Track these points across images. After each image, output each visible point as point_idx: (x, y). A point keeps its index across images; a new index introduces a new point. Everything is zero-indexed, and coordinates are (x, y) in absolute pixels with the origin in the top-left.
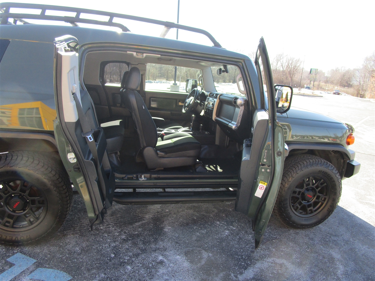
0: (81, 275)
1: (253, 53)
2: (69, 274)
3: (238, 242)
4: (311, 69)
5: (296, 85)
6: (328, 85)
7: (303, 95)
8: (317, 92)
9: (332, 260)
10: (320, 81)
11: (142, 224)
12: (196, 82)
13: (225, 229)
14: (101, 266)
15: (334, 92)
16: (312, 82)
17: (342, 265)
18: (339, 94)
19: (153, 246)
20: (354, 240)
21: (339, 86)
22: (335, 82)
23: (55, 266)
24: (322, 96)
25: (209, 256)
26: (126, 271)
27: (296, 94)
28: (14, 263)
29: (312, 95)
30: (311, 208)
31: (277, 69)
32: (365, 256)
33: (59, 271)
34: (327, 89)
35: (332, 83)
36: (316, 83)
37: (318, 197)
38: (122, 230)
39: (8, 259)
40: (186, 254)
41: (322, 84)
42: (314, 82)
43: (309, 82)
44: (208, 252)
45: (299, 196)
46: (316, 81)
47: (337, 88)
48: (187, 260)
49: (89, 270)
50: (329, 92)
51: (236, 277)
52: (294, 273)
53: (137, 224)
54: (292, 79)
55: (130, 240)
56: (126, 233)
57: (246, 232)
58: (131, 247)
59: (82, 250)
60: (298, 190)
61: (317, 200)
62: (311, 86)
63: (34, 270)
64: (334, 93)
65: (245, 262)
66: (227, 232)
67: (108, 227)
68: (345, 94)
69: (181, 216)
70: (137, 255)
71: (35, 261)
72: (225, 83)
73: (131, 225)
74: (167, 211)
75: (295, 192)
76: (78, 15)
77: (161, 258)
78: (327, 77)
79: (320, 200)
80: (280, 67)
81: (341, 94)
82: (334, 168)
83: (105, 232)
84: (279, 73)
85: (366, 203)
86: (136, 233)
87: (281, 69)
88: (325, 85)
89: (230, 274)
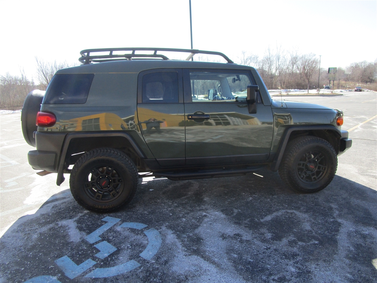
0: (153, 224)
1: (267, 59)
2: (145, 224)
3: (260, 203)
4: (329, 69)
5: (315, 87)
6: (348, 82)
7: (323, 95)
8: (337, 91)
9: (331, 208)
10: (339, 80)
11: (187, 197)
12: (216, 90)
13: (249, 197)
14: (165, 220)
15: (356, 89)
16: (332, 82)
17: (338, 211)
18: (361, 91)
19: (198, 208)
20: (350, 197)
21: (361, 83)
22: (355, 79)
23: (134, 221)
24: (342, 94)
25: (238, 211)
26: (182, 221)
27: (315, 95)
28: (107, 221)
29: (332, 94)
30: (315, 176)
31: (294, 72)
32: (357, 206)
33: (138, 223)
34: (348, 86)
35: (353, 80)
36: (335, 82)
37: (319, 168)
38: (173, 202)
39: (102, 220)
40: (222, 211)
41: (343, 82)
42: (334, 81)
43: (329, 82)
44: (237, 209)
45: (304, 167)
46: (335, 80)
47: (359, 85)
48: (223, 214)
49: (157, 222)
50: (350, 90)
51: (259, 220)
52: (301, 217)
53: (183, 198)
54: (309, 81)
55: (180, 206)
56: (177, 203)
57: (266, 197)
58: (182, 210)
59: (149, 212)
60: (302, 162)
61: (318, 170)
62: (331, 85)
63: (122, 224)
64: (356, 91)
65: (265, 213)
66: (251, 198)
67: (163, 201)
68: (368, 90)
69: (215, 192)
70: (188, 213)
71: (120, 219)
72: (242, 91)
73: (179, 198)
74: (204, 189)
75: (299, 165)
76: (133, 52)
77: (204, 214)
78: (347, 75)
79: (321, 169)
80: (296, 70)
81: (363, 90)
82: (328, 143)
83: (162, 203)
84: (296, 75)
85: (367, 175)
86: (184, 202)
87: (298, 72)
88: (346, 83)
89: (255, 219)
